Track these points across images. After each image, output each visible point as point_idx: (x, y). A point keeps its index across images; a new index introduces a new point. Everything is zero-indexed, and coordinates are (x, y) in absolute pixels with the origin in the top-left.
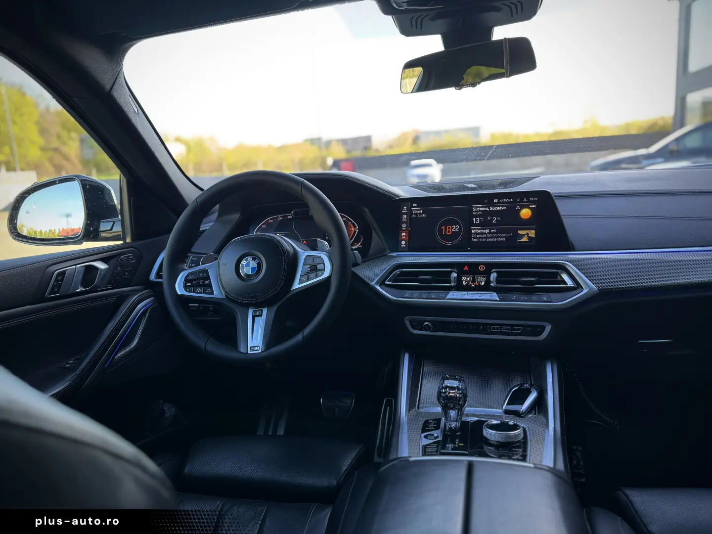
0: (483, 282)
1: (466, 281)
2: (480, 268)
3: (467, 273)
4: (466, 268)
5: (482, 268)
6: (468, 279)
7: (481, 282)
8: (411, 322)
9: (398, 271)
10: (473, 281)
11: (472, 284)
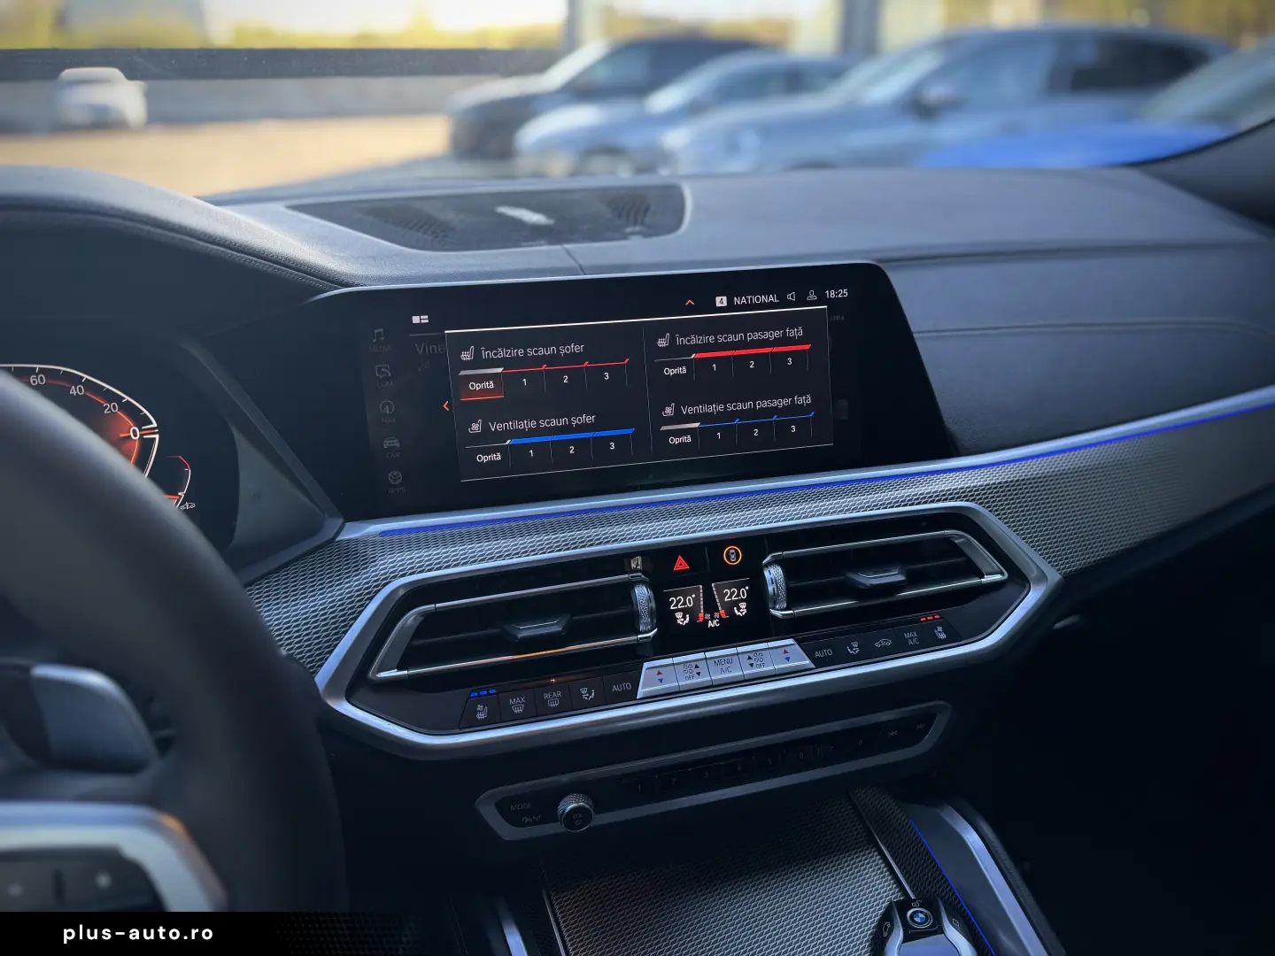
0: (743, 605)
1: (685, 611)
2: (728, 557)
3: (684, 581)
4: (681, 564)
5: (732, 556)
6: (690, 601)
7: (736, 604)
8: (503, 807)
9: (410, 618)
10: (711, 607)
11: (708, 616)
